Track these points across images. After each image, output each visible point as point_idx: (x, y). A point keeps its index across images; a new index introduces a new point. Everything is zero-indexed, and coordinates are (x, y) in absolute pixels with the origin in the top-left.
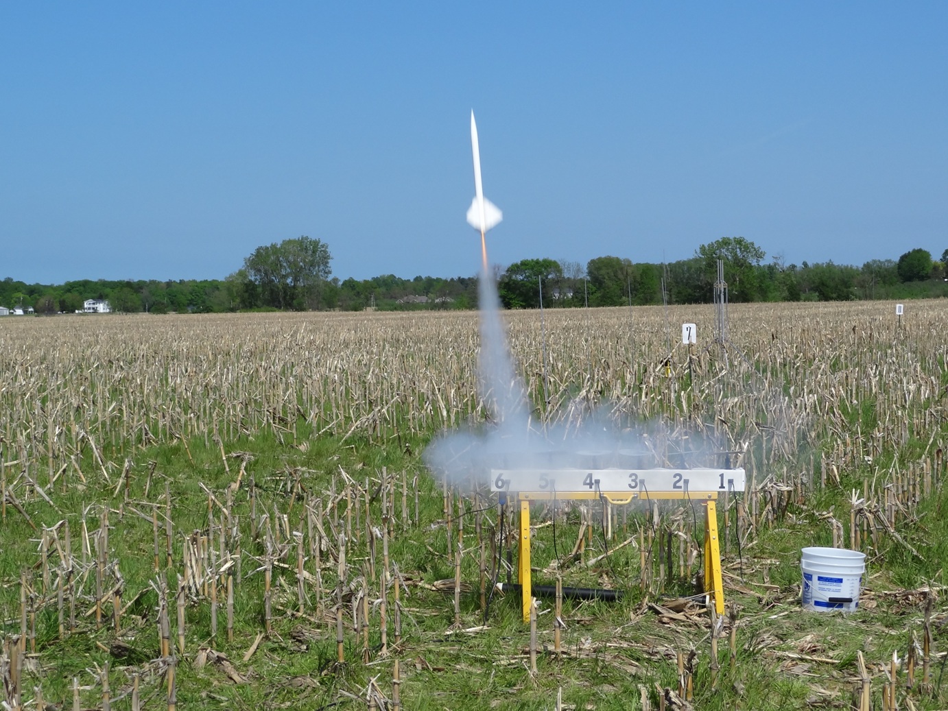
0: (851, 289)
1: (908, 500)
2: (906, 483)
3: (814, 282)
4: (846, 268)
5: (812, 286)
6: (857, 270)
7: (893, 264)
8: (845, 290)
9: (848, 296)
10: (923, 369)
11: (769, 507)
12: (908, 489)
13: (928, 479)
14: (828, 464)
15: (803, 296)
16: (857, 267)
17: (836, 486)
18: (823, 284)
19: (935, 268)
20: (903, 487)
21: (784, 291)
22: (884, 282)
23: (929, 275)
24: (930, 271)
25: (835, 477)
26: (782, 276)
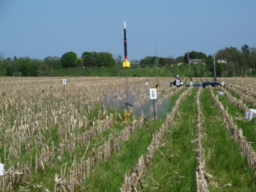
0: (38, 71)
1: (80, 179)
2: (79, 170)
3: (19, 67)
4: (35, 60)
5: (19, 69)
6: (41, 61)
7: (58, 59)
8: (35, 71)
9: (36, 74)
10: (79, 112)
11: (11, 183)
12: (80, 173)
13: (88, 168)
14: (39, 160)
15: (14, 74)
16: (41, 60)
17: (43, 172)
18: (24, 68)
19: (79, 61)
20: (77, 172)
21: (4, 71)
22: (54, 68)
23: (76, 65)
24: (76, 63)
25: (42, 167)
26: (4, 63)
